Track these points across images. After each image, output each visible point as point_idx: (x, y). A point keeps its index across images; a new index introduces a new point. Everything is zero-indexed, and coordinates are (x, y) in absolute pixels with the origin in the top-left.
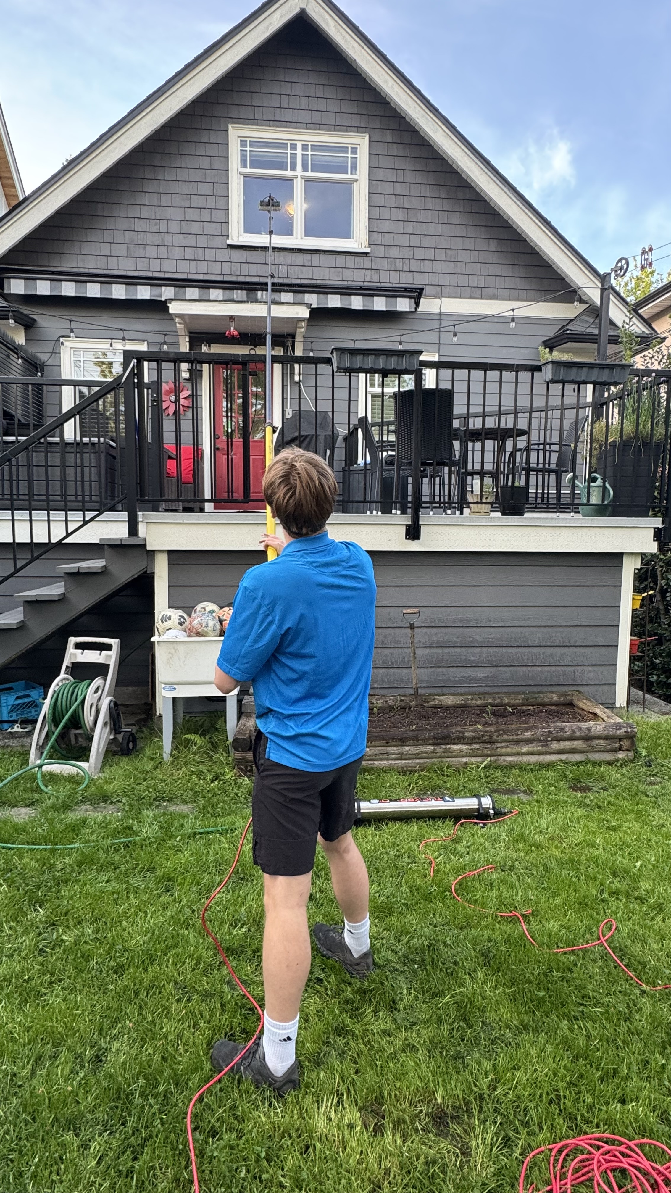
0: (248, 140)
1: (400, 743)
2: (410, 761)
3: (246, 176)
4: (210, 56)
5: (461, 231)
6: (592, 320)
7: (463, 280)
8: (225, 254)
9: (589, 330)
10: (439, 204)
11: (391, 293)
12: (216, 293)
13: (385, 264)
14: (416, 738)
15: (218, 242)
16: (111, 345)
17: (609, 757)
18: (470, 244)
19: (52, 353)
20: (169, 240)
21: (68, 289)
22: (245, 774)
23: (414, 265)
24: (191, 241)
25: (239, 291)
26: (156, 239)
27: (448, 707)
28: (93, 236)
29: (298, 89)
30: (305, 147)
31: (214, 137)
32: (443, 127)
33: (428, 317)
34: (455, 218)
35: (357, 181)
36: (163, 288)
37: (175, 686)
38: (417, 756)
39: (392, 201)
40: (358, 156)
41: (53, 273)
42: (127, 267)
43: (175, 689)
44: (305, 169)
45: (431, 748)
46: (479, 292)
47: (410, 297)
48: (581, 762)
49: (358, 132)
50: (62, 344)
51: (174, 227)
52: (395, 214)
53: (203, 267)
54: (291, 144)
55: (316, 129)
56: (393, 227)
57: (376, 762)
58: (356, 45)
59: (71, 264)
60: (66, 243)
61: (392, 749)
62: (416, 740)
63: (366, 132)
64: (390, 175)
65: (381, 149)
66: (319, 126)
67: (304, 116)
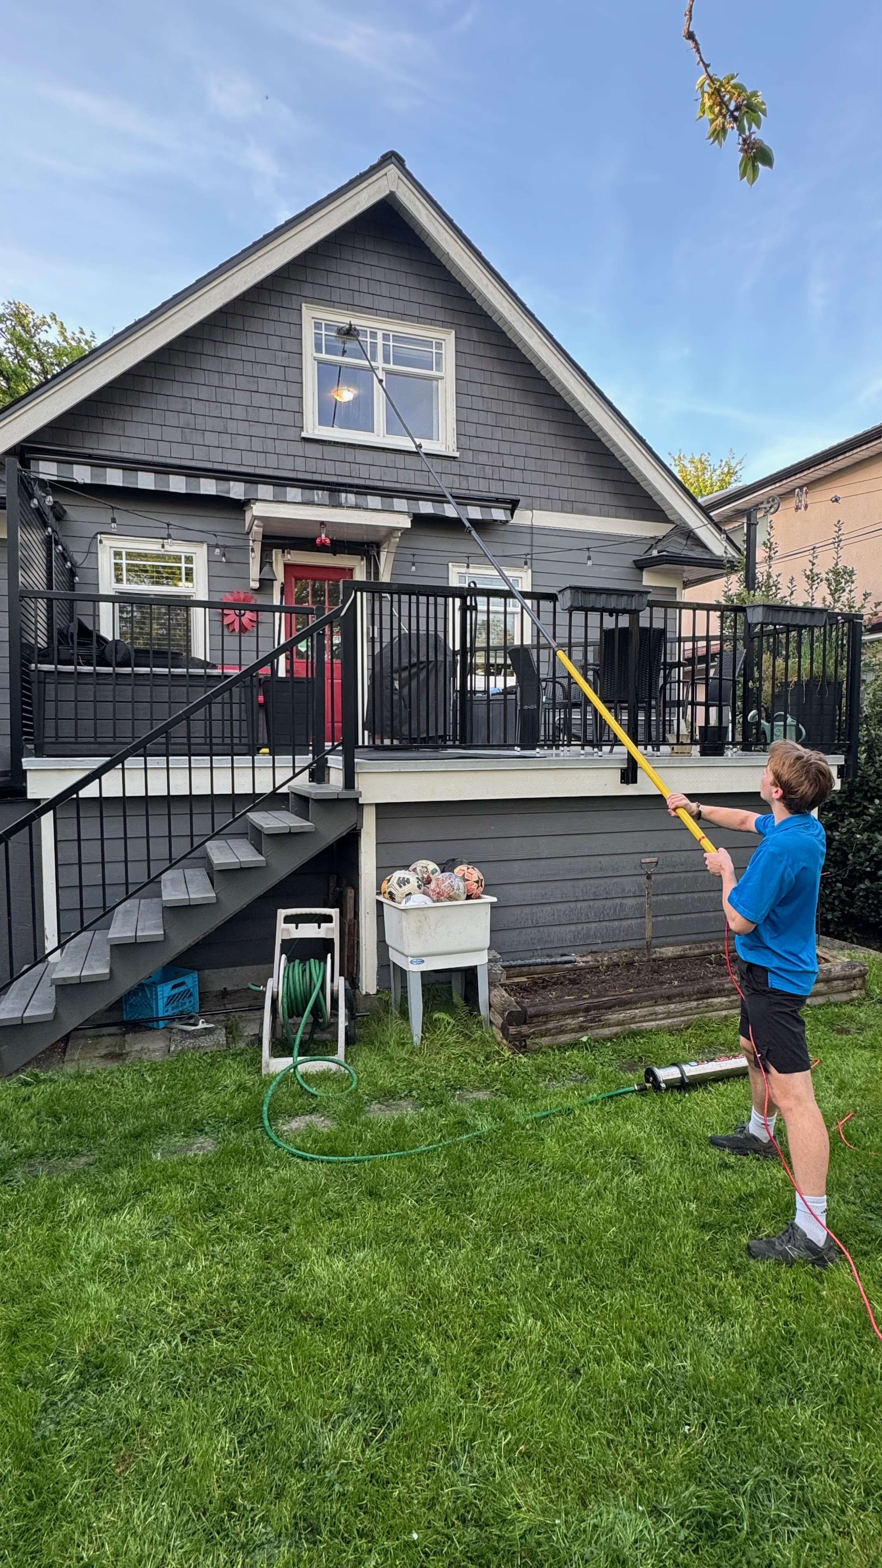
0: (323, 322)
1: (667, 1001)
2: (675, 1020)
3: (320, 362)
4: (292, 228)
5: (550, 441)
6: (684, 542)
7: (555, 493)
8: (298, 448)
9: (685, 552)
10: (527, 411)
11: (485, 502)
12: (293, 493)
13: (473, 470)
14: (681, 995)
15: (291, 433)
16: (163, 546)
17: (845, 997)
18: (560, 455)
19: (88, 553)
20: (232, 426)
21: (114, 478)
22: (519, 1050)
23: (504, 474)
24: (258, 430)
25: (320, 492)
26: (218, 425)
27: (670, 959)
28: (139, 415)
29: (378, 274)
30: (386, 337)
31: (285, 315)
32: (539, 333)
33: (519, 530)
34: (545, 427)
35: (442, 378)
36: (232, 483)
37: (423, 959)
38: (682, 1014)
39: (479, 404)
40: (443, 352)
41: (90, 456)
42: (182, 455)
43: (423, 961)
44: (386, 360)
45: (694, 1004)
46: (569, 505)
47: (505, 509)
48: (824, 1005)
49: (442, 327)
50: (101, 542)
51: (239, 412)
52: (483, 417)
53: (272, 461)
54: (371, 332)
55: (398, 319)
56: (482, 431)
57: (644, 1024)
58: (448, 237)
59: (109, 447)
60: (105, 422)
61: (659, 1009)
62: (681, 996)
63: (451, 328)
64: (477, 376)
65: (467, 348)
66: (403, 316)
67: (387, 304)
